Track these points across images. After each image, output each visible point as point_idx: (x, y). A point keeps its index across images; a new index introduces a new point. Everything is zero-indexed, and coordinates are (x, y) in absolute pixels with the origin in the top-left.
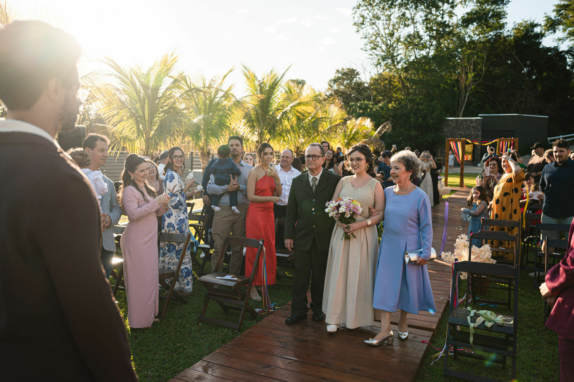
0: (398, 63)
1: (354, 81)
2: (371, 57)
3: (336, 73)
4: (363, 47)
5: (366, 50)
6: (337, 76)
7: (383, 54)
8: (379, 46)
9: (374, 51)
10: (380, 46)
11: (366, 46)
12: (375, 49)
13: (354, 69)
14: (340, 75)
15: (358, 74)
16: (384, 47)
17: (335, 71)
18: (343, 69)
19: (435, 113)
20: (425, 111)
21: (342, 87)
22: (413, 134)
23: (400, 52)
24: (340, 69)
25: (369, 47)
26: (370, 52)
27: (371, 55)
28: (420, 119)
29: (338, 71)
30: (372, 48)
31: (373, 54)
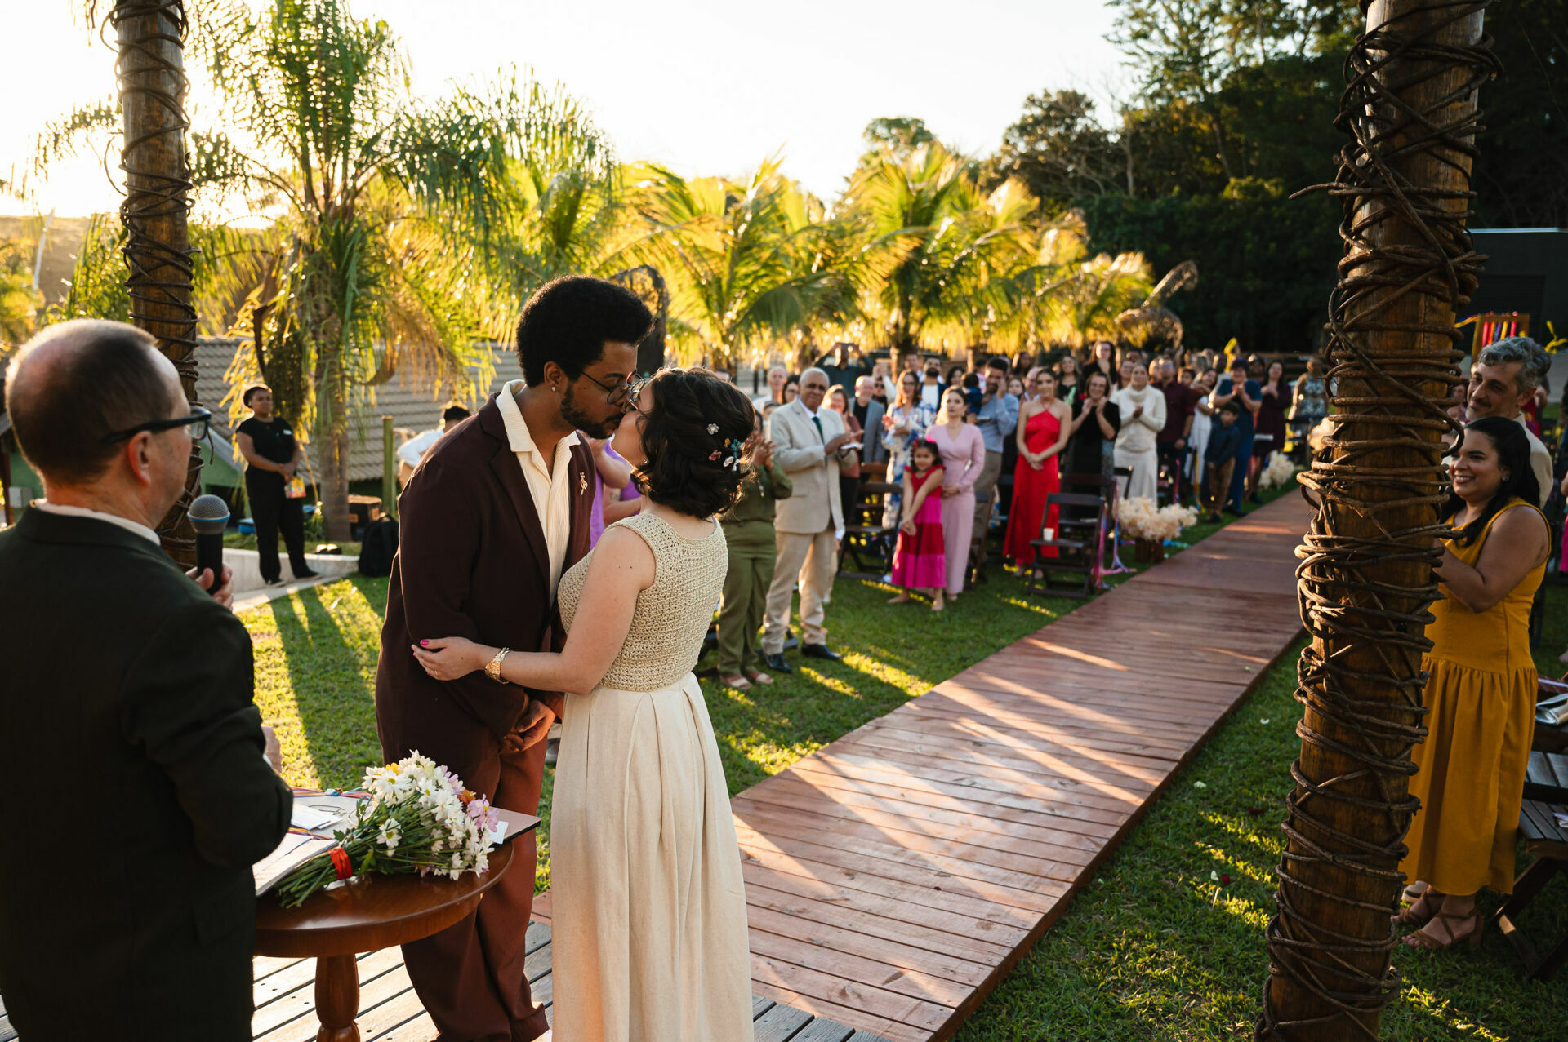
0: (1213, 77)
1: (1079, 128)
2: (1133, 59)
3: (1026, 106)
4: (1110, 30)
5: (1120, 42)
6: (1028, 112)
7: (1169, 50)
8: (1157, 27)
9: (1141, 42)
10: (1161, 26)
11: (1118, 27)
12: (1145, 36)
13: (1080, 92)
14: (1038, 112)
15: (1089, 105)
16: (1173, 31)
17: (1024, 100)
18: (1047, 95)
19: (1317, 230)
20: (1288, 222)
21: (1042, 146)
22: (1251, 289)
23: (1219, 43)
24: (1039, 95)
25: (1125, 33)
26: (1131, 47)
27: (1134, 54)
28: (1273, 245)
29: (1032, 101)
30: (1138, 35)
31: (1139, 51)
